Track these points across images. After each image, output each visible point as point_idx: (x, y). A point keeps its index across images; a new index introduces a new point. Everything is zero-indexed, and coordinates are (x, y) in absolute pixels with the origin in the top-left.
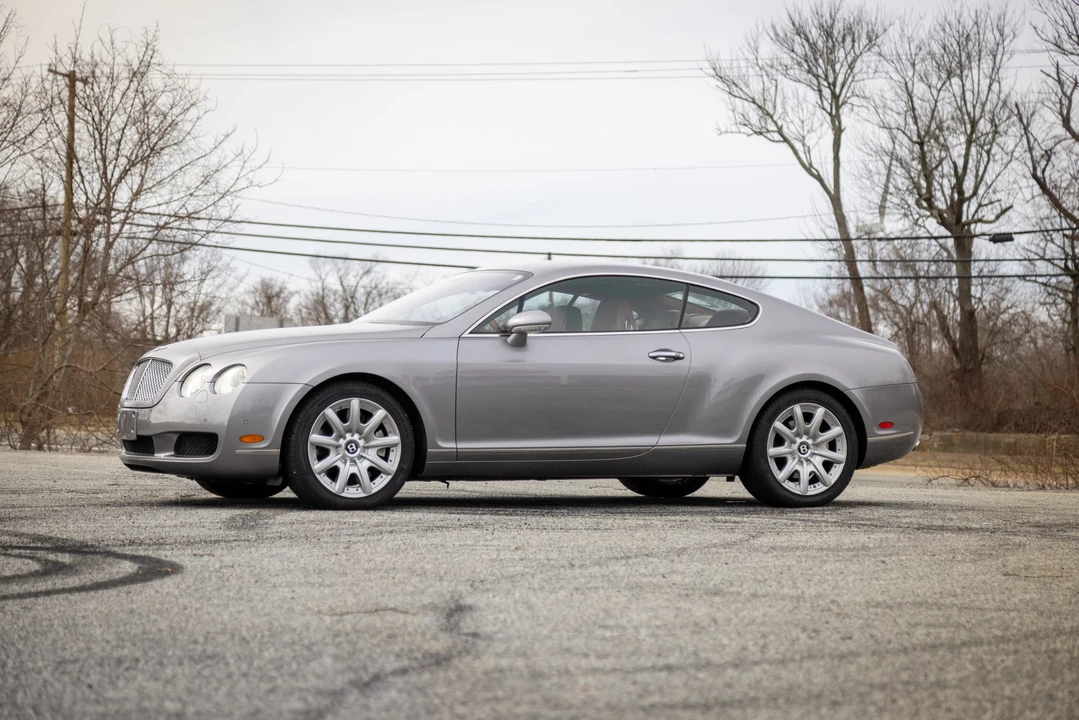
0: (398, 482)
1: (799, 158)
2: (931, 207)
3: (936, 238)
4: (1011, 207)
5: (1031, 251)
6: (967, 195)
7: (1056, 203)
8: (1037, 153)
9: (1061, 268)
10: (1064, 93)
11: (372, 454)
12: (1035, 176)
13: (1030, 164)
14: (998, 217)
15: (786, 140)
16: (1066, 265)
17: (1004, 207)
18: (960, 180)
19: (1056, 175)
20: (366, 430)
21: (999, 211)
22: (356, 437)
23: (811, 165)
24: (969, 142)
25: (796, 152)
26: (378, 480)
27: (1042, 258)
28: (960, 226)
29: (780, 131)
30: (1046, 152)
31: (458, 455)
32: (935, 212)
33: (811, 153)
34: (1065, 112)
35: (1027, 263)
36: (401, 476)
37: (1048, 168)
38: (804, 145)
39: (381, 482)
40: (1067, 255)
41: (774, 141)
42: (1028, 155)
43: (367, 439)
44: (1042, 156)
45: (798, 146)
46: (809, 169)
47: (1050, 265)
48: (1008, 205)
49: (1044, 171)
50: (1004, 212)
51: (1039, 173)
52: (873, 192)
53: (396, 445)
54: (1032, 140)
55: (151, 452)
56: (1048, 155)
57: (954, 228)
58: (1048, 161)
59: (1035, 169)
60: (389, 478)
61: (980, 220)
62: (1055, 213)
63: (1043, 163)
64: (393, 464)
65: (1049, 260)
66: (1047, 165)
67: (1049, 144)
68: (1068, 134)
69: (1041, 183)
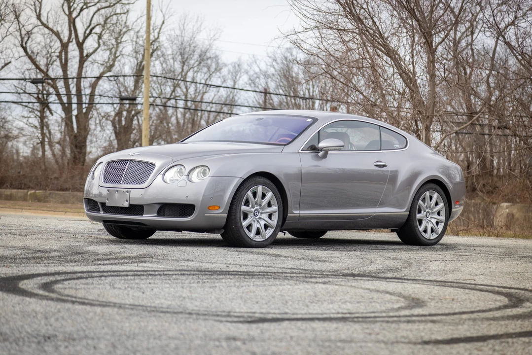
0: (277, 232)
4: (10, 62)
5: (19, 88)
7: (34, 62)
8: (23, 32)
9: (36, 98)
11: (265, 217)
12: (22, 46)
13: (20, 39)
14: (3, 67)
16: (38, 97)
17: (6, 62)
19: (33, 46)
20: (263, 204)
21: (3, 65)
22: (258, 207)
26: (268, 231)
27: (25, 92)
30: (28, 32)
31: (300, 218)
34: (38, 11)
35: (16, 94)
36: (278, 229)
37: (29, 41)
40: (39, 90)
42: (18, 34)
43: (262, 209)
44: (26, 35)
47: (29, 97)
49: (26, 43)
50: (6, 64)
51: (24, 45)
53: (275, 212)
54: (21, 26)
55: (142, 214)
56: (29, 33)
58: (29, 37)
59: (22, 42)
60: (273, 230)
62: (34, 67)
63: (26, 39)
64: (274, 222)
67: (29, 28)
68: (39, 23)
69: (25, 49)
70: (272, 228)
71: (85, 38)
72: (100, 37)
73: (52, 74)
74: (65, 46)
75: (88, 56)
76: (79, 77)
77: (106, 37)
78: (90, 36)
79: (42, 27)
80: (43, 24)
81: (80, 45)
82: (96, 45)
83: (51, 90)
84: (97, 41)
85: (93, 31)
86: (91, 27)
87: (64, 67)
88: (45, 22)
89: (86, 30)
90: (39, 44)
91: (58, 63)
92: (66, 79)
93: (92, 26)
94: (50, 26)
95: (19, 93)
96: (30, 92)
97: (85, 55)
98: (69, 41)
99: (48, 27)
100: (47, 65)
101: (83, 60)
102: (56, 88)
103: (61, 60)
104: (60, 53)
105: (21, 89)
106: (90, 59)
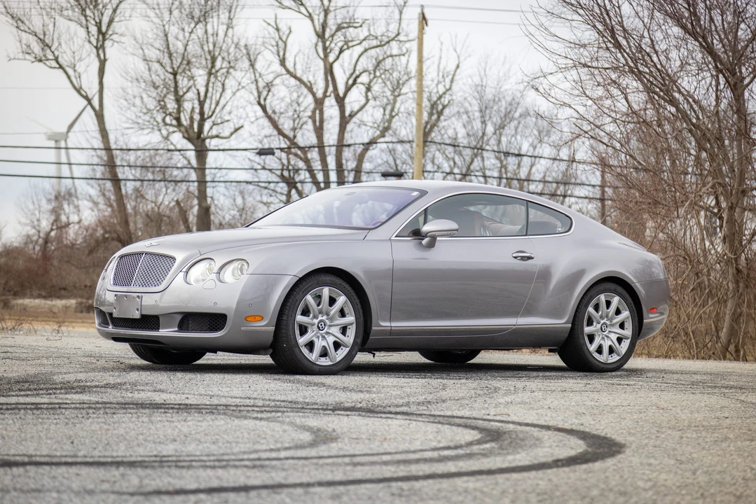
0: (354, 353)
1: (71, 82)
2: (179, 124)
3: (180, 150)
4: (242, 127)
5: (255, 162)
6: (206, 116)
7: (275, 125)
8: (261, 84)
9: (279, 176)
10: (280, 38)
11: (336, 331)
12: (259, 103)
13: (256, 94)
14: (232, 134)
15: (61, 67)
16: (282, 174)
17: (237, 126)
18: (202, 104)
19: (275, 103)
20: (332, 313)
21: (232, 130)
22: (325, 318)
23: (81, 88)
24: (210, 74)
25: (69, 77)
26: (339, 351)
27: (264, 168)
28: (200, 141)
29: (56, 59)
30: (267, 84)
31: (391, 332)
32: (183, 129)
33: (82, 77)
34: (281, 54)
35: (252, 171)
36: (356, 348)
37: (269, 97)
38: (75, 71)
39: (342, 353)
40: (283, 165)
41: (51, 67)
42: (254, 86)
43: (331, 319)
44: (264, 87)
45: (70, 72)
46: (78, 90)
47: (270, 174)
48: (240, 125)
49: (265, 99)
50: (236, 130)
51: (262, 102)
52: (129, 112)
53: (351, 324)
54: (257, 75)
55: (157, 329)
56: (269, 86)
57: (195, 141)
58: (269, 91)
59: (259, 97)
60: (348, 349)
61: (217, 136)
62: (275, 132)
64: (350, 339)
65: (270, 170)
66: (267, 95)
67: (270, 78)
68: (284, 71)
69: (264, 108)
70: (346, 346)
71: (348, 89)
72: (369, 89)
73: (301, 141)
74: (319, 103)
75: (351, 116)
76: (341, 146)
77: (376, 88)
78: (355, 87)
79: (288, 76)
80: (288, 72)
81: (341, 101)
82: (363, 101)
83: (301, 164)
84: (364, 94)
85: (359, 80)
86: (354, 76)
87: (319, 131)
88: (292, 70)
89: (348, 79)
90: (282, 99)
91: (310, 126)
92: (321, 147)
93: (357, 73)
94: (299, 74)
95: (256, 170)
96: (270, 168)
97: (347, 113)
98: (325, 96)
99: (295, 77)
100: (294, 129)
101: (344, 121)
102: (307, 161)
103: (314, 122)
104: (314, 112)
105: (259, 164)
106: (354, 119)
